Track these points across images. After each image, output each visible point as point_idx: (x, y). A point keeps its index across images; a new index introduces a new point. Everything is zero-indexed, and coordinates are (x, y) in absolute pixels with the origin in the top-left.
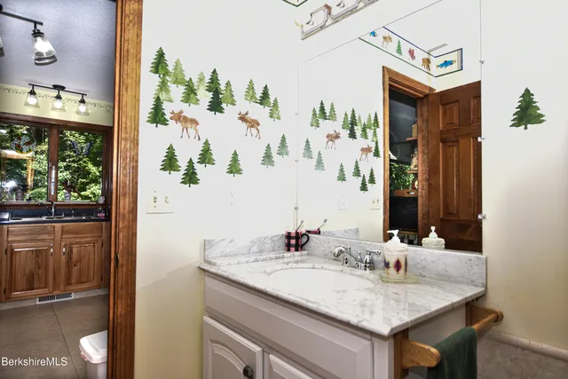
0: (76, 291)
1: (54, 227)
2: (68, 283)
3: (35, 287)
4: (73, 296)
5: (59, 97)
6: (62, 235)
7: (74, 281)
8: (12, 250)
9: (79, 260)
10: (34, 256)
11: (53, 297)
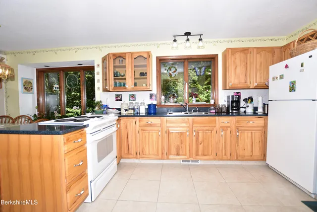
0: (201, 160)
1: (189, 119)
2: (197, 154)
3: (180, 154)
4: (200, 162)
5: (188, 40)
6: (193, 124)
7: (200, 153)
8: (169, 132)
9: (203, 141)
10: (179, 136)
11: (189, 161)
